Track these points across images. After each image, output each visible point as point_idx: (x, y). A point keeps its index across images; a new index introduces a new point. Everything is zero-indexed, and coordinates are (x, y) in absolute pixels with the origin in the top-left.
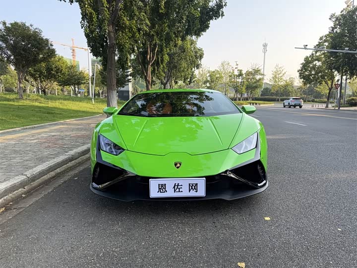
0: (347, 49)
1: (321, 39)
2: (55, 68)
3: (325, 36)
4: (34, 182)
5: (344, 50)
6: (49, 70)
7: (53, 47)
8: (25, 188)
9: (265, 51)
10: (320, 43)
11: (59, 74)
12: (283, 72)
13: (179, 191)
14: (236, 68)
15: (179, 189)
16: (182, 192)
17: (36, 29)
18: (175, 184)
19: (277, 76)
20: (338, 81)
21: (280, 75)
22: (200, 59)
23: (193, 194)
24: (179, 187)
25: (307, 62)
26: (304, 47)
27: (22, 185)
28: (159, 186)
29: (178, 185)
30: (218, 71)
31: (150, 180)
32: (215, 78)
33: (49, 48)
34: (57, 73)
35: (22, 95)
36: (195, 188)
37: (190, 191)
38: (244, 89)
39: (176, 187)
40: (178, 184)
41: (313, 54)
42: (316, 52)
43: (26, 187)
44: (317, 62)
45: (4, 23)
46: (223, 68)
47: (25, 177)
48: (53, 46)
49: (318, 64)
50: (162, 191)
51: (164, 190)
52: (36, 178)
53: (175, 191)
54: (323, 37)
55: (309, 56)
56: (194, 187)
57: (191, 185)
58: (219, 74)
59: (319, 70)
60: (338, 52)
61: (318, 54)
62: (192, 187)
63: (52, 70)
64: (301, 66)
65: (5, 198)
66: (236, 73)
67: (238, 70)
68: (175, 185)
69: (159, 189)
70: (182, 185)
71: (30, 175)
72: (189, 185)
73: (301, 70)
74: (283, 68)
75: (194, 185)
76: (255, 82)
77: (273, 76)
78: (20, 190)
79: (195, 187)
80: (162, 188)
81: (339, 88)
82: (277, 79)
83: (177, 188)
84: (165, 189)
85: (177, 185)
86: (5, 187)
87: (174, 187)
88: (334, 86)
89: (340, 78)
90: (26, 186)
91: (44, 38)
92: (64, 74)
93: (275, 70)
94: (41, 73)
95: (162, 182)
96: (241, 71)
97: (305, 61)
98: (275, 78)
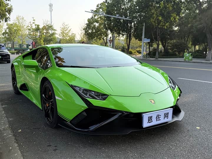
0: (118, 15)
1: (98, 6)
3: (100, 4)
5: (116, 16)
9: (51, 11)
10: (97, 9)
12: (69, 29)
13: (159, 120)
14: (33, 23)
18: (157, 115)
19: (65, 32)
20: (111, 37)
21: (67, 31)
22: (9, 14)
23: (166, 120)
24: (159, 117)
25: (90, 23)
26: (91, 11)
28: (148, 118)
29: (159, 116)
30: (16, 24)
31: (143, 114)
32: (13, 30)
36: (167, 116)
37: (164, 118)
38: (42, 41)
41: (93, 17)
42: (95, 16)
44: (96, 23)
46: (19, 22)
49: (97, 25)
50: (150, 122)
51: (151, 120)
53: (157, 120)
54: (98, 5)
55: (90, 18)
57: (165, 114)
58: (17, 27)
59: (98, 29)
60: (110, 17)
61: (96, 17)
64: (86, 25)
66: (34, 27)
67: (35, 25)
69: (148, 120)
73: (86, 29)
74: (68, 26)
75: (167, 114)
76: (50, 36)
77: (62, 32)
80: (150, 119)
81: (112, 42)
82: (65, 35)
87: (157, 117)
88: (108, 41)
89: (112, 36)
93: (62, 27)
96: (38, 26)
97: (88, 22)
98: (63, 33)
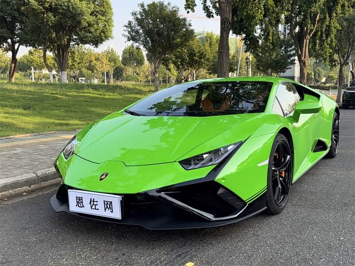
2: (199, 52)
4: (46, 182)
6: (192, 54)
7: (191, 28)
8: (30, 187)
11: (202, 60)
13: (95, 209)
15: (95, 205)
16: (98, 209)
17: (173, 7)
18: (91, 199)
23: (108, 214)
24: (95, 203)
27: (28, 182)
28: (77, 199)
29: (94, 201)
31: (69, 190)
33: (187, 30)
34: (201, 58)
35: (157, 87)
36: (110, 207)
37: (105, 209)
39: (92, 202)
40: (94, 199)
43: (32, 186)
45: (142, 6)
47: (34, 175)
48: (191, 26)
50: (79, 205)
52: (49, 179)
53: (91, 207)
56: (108, 205)
62: (107, 205)
63: (195, 56)
65: (3, 193)
68: (91, 201)
69: (77, 202)
70: (97, 202)
71: (41, 174)
72: (105, 203)
75: (109, 203)
78: (24, 188)
79: (110, 205)
80: (79, 201)
83: (93, 204)
84: (82, 203)
85: (92, 200)
86: (5, 182)
87: (90, 203)
90: (33, 184)
91: (181, 18)
92: (208, 60)
94: (183, 60)
95: (79, 194)
